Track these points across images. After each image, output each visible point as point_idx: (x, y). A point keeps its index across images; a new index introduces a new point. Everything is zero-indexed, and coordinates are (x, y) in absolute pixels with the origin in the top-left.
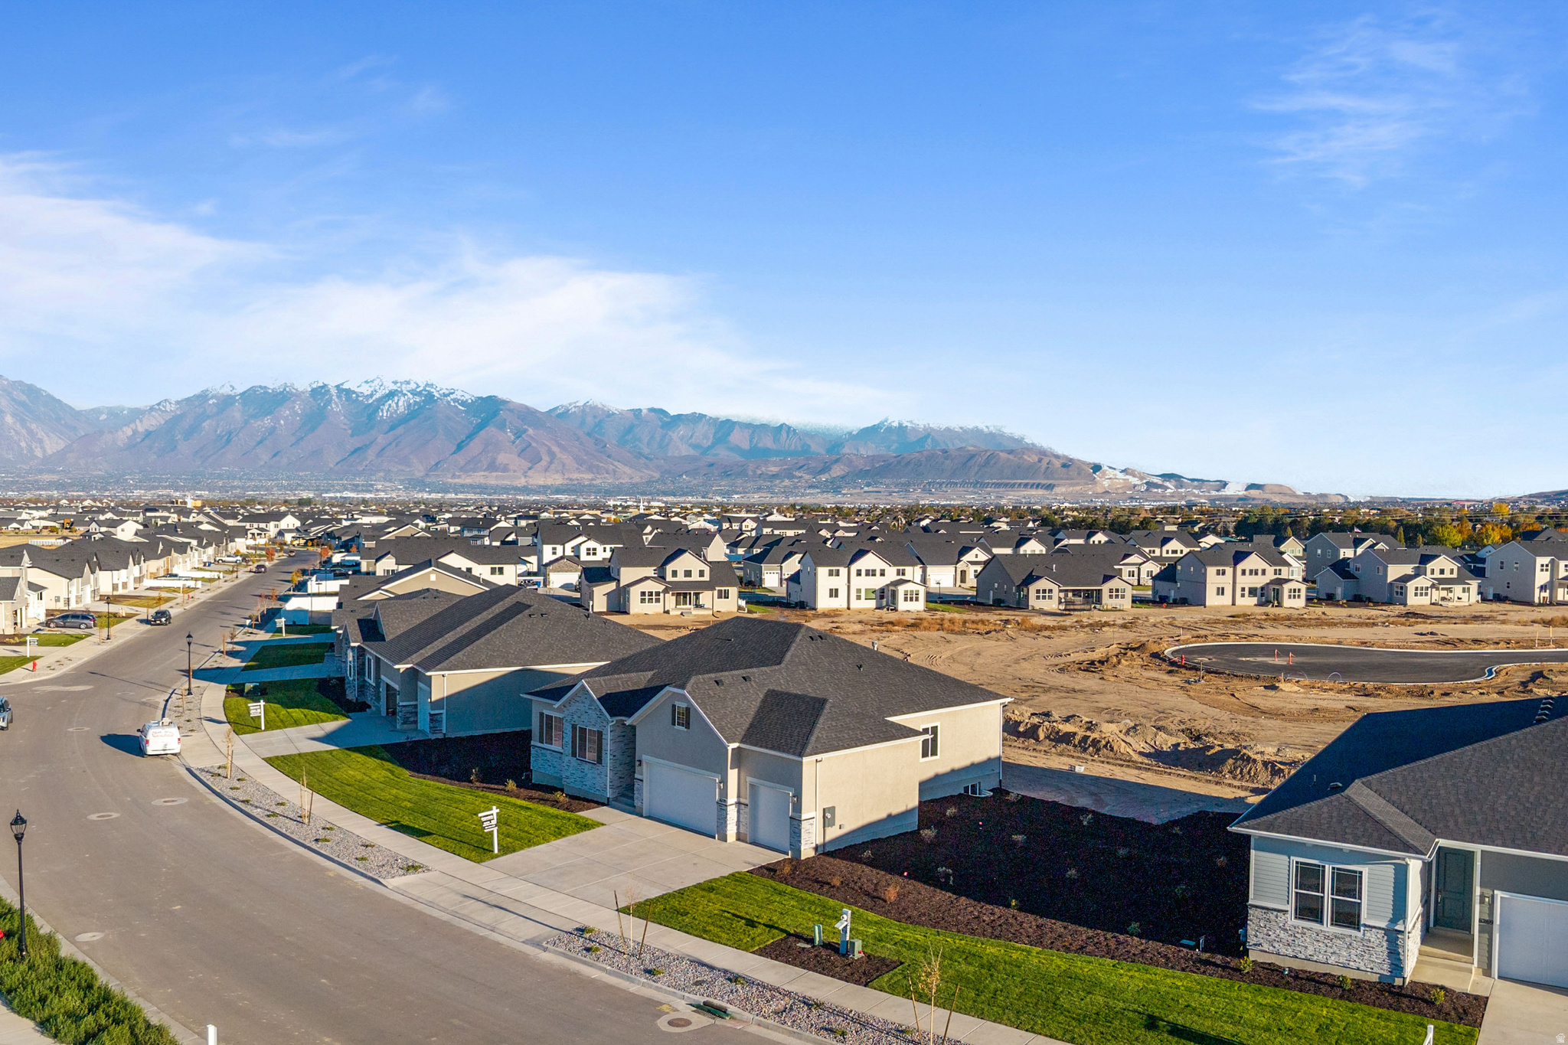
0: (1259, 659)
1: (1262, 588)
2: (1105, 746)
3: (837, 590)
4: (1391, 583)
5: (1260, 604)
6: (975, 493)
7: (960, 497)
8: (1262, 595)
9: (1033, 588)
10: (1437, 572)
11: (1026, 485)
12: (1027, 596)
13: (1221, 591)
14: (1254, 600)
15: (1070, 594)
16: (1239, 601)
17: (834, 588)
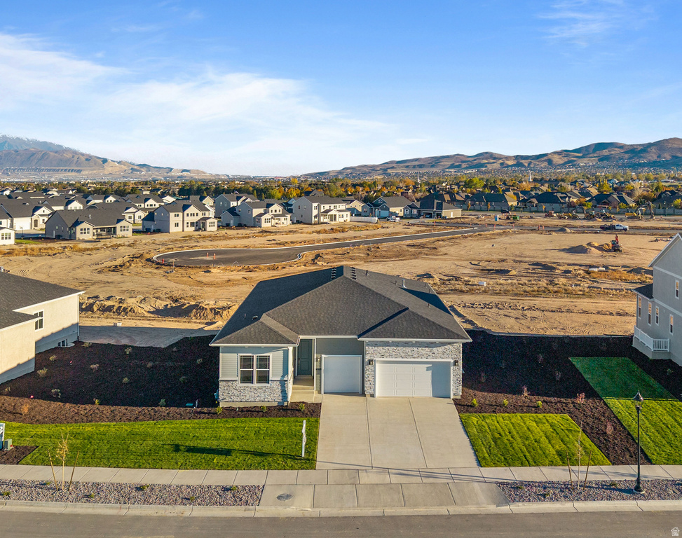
0: (199, 258)
1: (197, 222)
2: (130, 311)
4: (254, 218)
5: (196, 231)
6: (36, 175)
7: (26, 177)
8: (197, 226)
9: (78, 228)
10: (274, 211)
11: (65, 170)
12: (75, 233)
13: (177, 225)
14: (193, 228)
15: (99, 230)
16: (186, 229)
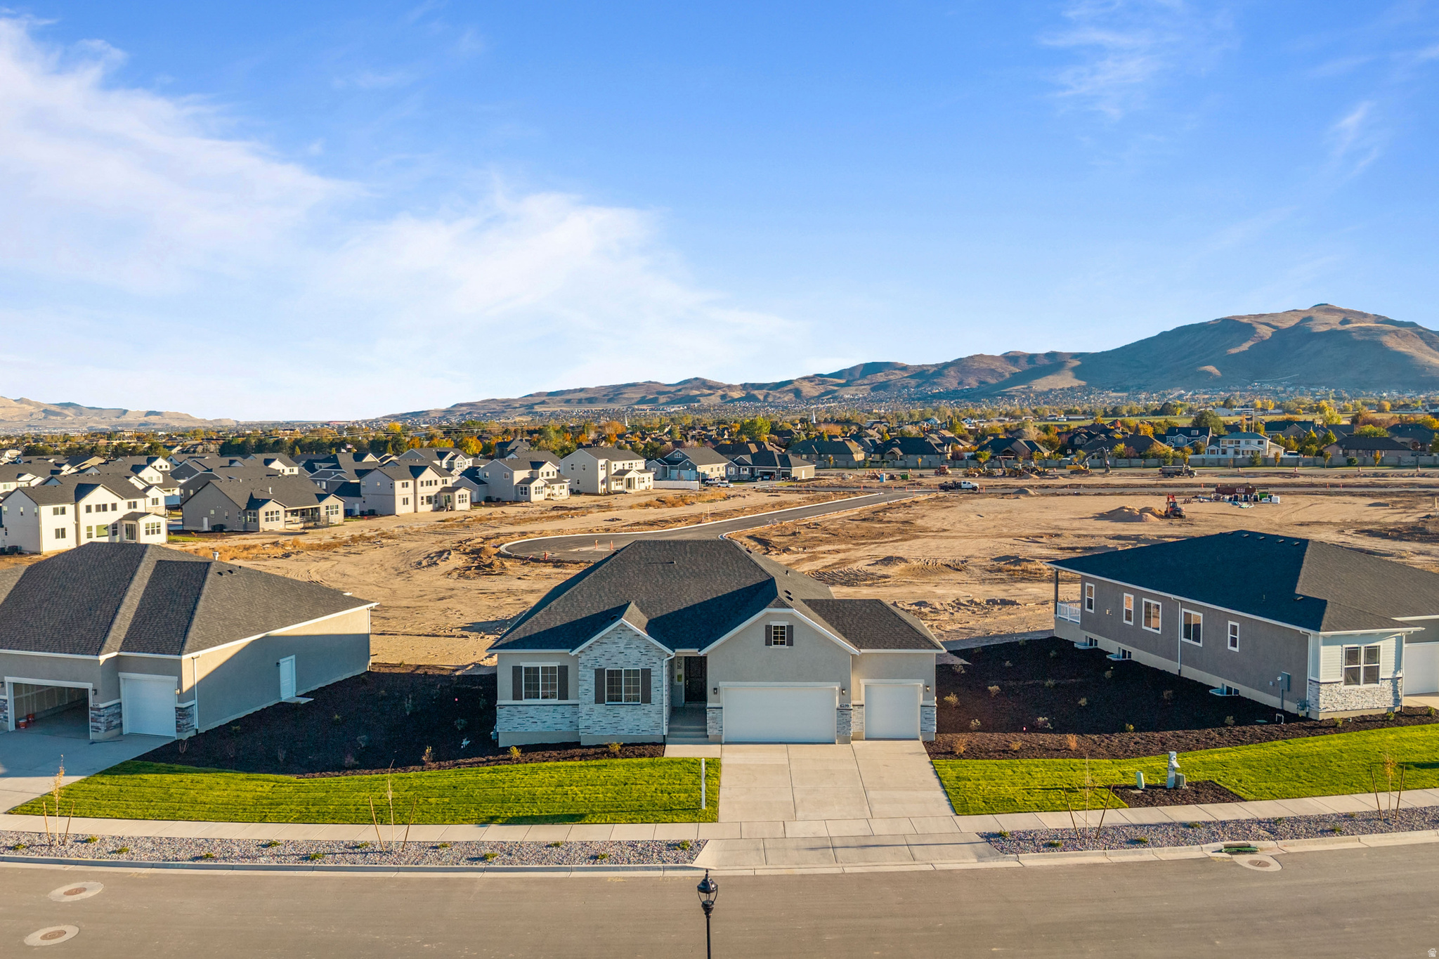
1: (436, 496)
3: (63, 530)
4: (516, 486)
5: (435, 510)
8: (436, 502)
9: (262, 511)
10: (545, 474)
12: (256, 521)
13: (406, 501)
14: (430, 507)
16: (421, 508)
17: (60, 527)
